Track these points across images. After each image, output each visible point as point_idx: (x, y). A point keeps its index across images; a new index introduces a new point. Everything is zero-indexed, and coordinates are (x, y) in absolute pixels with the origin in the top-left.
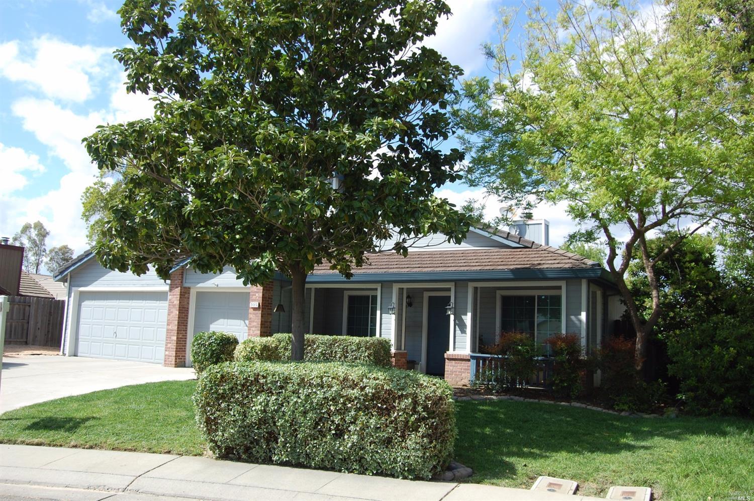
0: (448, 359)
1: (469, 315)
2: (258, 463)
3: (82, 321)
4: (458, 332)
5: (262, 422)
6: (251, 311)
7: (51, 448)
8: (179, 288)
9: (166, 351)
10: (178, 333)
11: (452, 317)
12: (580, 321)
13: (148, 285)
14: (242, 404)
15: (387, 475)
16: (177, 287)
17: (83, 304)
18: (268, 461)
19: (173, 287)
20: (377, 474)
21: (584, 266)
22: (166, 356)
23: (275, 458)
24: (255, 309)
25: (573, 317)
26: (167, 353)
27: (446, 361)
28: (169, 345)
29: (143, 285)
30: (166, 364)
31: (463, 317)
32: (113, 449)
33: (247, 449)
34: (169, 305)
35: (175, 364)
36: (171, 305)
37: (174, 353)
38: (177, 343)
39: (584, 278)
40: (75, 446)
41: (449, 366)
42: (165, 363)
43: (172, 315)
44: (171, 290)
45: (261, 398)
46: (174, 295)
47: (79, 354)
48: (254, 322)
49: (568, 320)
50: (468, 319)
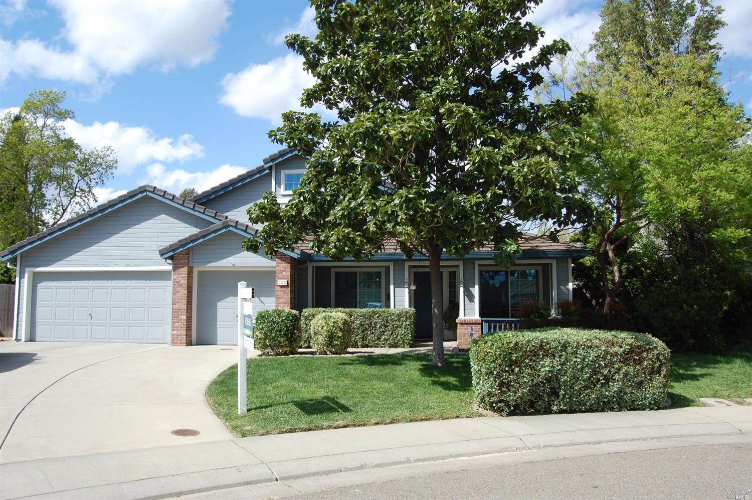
0: (460, 324)
1: (477, 287)
2: (540, 414)
3: (38, 303)
4: (467, 301)
5: (549, 380)
6: (278, 288)
7: (357, 428)
8: (187, 268)
9: (173, 330)
10: (187, 312)
11: (462, 289)
12: (568, 290)
13: (135, 265)
14: (532, 368)
15: (639, 409)
16: (184, 267)
17: (39, 285)
18: (548, 411)
19: (177, 267)
20: (631, 409)
21: (574, 248)
22: (173, 335)
23: (555, 408)
24: (282, 286)
25: (562, 287)
26: (175, 332)
27: (458, 325)
28: (177, 325)
29: (128, 265)
30: (174, 343)
31: (471, 289)
32: (410, 421)
33: (532, 404)
34: (174, 284)
35: (186, 343)
36: (176, 284)
37: (185, 332)
38: (187, 322)
39: (570, 257)
40: (377, 424)
41: (460, 330)
42: (172, 343)
43: (178, 294)
44: (175, 269)
45: (547, 361)
46: (178, 275)
47: (37, 339)
48: (282, 298)
49: (559, 289)
50: (476, 290)
